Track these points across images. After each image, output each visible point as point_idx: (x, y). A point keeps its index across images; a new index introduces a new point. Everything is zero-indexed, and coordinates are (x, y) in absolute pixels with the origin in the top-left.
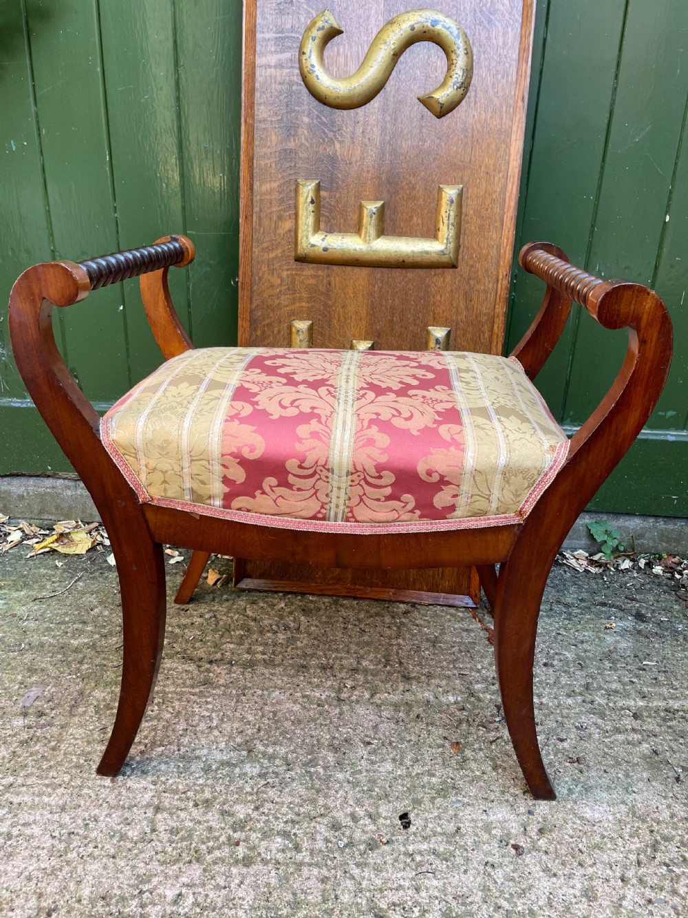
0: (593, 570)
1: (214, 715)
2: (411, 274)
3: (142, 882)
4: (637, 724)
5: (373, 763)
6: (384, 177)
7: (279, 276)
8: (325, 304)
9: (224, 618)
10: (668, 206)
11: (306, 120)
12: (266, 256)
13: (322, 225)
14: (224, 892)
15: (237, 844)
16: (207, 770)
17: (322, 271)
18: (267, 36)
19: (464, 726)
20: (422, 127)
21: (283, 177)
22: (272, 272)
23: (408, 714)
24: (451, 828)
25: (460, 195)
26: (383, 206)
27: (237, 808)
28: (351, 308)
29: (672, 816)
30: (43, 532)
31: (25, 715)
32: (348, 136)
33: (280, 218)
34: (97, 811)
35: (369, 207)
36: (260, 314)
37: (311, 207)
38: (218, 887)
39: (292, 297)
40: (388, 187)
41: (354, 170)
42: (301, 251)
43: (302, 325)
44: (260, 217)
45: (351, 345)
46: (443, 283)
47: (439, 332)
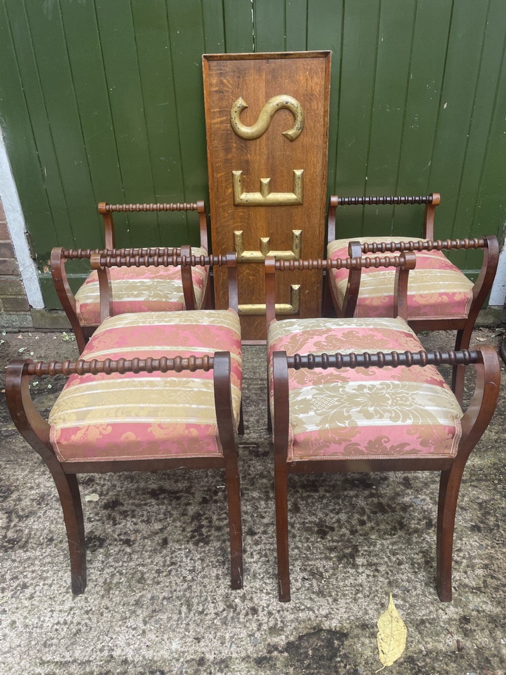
2: (284, 209)
6: (269, 168)
8: (248, 223)
11: (234, 145)
12: (221, 204)
13: (244, 190)
17: (245, 210)
18: (216, 110)
20: (284, 146)
21: (226, 170)
22: (224, 211)
25: (303, 174)
26: (270, 181)
28: (259, 225)
32: (253, 151)
33: (226, 188)
35: (264, 181)
36: (220, 229)
37: (239, 183)
39: (233, 221)
40: (271, 172)
41: (256, 165)
42: (236, 203)
43: (238, 233)
44: (217, 189)
45: (261, 241)
46: (298, 211)
47: (297, 232)
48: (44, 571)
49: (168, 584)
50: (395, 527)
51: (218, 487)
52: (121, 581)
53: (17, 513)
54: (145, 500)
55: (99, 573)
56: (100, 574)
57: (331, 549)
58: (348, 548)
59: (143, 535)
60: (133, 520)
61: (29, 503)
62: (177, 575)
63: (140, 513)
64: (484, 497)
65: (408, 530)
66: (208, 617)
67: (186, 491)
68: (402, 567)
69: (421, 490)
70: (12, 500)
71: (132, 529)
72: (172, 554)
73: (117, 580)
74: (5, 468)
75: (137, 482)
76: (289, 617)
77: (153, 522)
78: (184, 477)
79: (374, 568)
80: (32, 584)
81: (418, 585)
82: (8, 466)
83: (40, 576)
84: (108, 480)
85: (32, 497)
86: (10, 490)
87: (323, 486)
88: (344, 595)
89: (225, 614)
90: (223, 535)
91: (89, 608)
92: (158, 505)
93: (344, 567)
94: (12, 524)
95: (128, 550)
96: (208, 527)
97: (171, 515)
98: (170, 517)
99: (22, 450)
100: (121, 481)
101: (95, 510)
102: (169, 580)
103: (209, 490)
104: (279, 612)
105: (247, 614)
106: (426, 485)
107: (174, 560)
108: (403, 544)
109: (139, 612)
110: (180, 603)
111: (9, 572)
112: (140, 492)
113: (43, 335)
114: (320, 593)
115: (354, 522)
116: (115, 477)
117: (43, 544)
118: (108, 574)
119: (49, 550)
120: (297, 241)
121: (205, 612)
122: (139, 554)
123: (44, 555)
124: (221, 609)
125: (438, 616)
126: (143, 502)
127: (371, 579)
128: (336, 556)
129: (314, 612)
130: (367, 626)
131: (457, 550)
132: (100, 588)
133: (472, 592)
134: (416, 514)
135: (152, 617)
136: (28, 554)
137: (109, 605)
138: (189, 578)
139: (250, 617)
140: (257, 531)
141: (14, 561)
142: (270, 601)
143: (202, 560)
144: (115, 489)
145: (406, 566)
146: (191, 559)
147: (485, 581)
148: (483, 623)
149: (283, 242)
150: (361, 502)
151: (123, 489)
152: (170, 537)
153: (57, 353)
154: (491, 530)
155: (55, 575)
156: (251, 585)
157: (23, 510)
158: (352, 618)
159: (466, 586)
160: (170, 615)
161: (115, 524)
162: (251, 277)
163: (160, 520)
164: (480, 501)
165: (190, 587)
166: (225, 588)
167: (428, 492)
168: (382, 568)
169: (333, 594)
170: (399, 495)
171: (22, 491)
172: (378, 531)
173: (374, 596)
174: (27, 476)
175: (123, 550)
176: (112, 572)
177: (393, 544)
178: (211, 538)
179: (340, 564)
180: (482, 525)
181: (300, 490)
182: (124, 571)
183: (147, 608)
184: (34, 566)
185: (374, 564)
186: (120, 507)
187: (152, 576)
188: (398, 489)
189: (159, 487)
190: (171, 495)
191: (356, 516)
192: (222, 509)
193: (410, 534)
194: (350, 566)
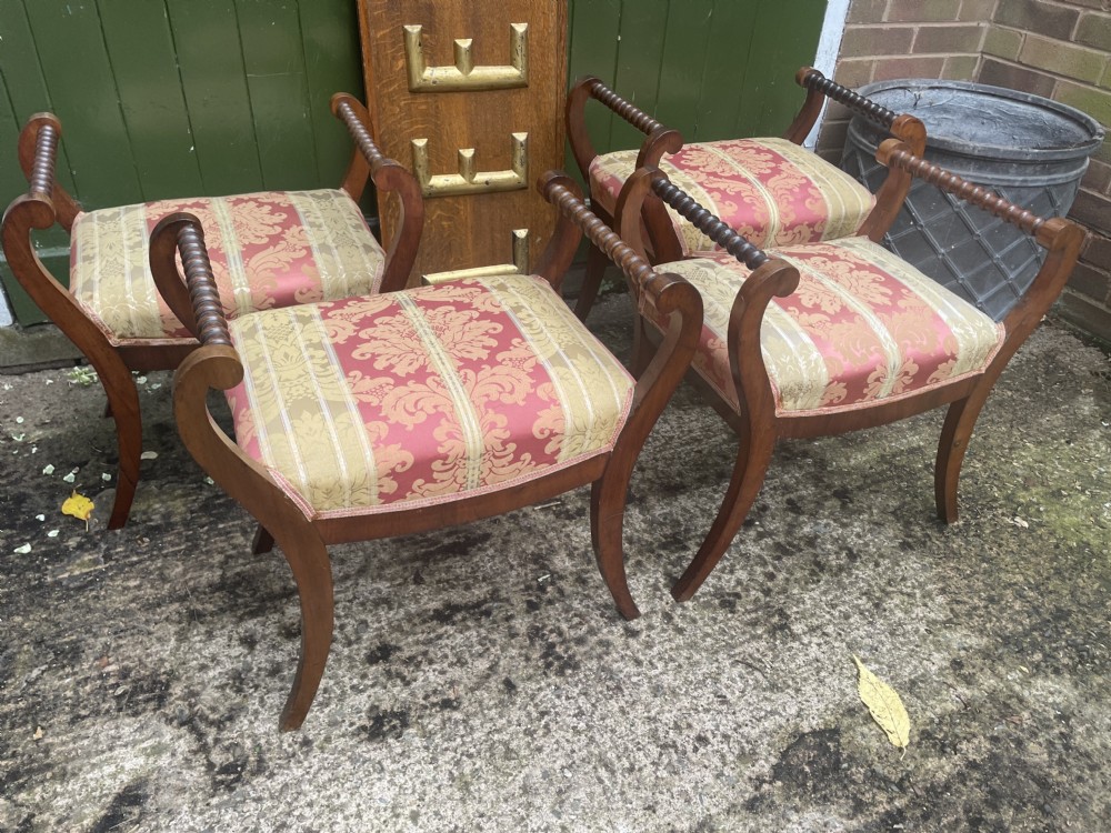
6: (470, 19)
7: (399, 106)
8: (436, 125)
12: (386, 90)
13: (428, 61)
17: (430, 99)
21: (392, 25)
22: (392, 102)
26: (473, 44)
28: (455, 125)
35: (463, 46)
36: (386, 137)
37: (418, 49)
39: (410, 121)
40: (473, 27)
41: (447, 15)
42: (415, 85)
43: (420, 143)
44: (378, 59)
45: (459, 154)
46: (520, 99)
47: (521, 137)
48: (330, 797)
49: (555, 746)
50: (813, 570)
51: (540, 580)
52: (477, 766)
53: (204, 718)
54: (434, 631)
55: (432, 766)
56: (435, 768)
57: (754, 623)
58: (773, 616)
59: (465, 686)
60: (434, 666)
61: (216, 695)
62: (561, 728)
63: (440, 654)
64: (894, 503)
65: (831, 570)
66: (645, 772)
67: (492, 598)
68: (852, 620)
69: (817, 512)
70: (177, 699)
71: (443, 683)
72: (532, 699)
73: (471, 767)
74: (120, 646)
75: (401, 606)
76: (753, 732)
77: (470, 661)
78: (476, 578)
79: (820, 633)
80: (322, 826)
81: (883, 638)
82: (122, 642)
83: (328, 806)
84: (346, 616)
85: (216, 683)
86: (160, 682)
87: (690, 539)
88: (805, 680)
89: (665, 760)
90: (592, 648)
91: (452, 826)
92: (461, 632)
93: (784, 643)
94: (210, 740)
95: (457, 715)
96: (562, 643)
97: (493, 643)
98: (494, 646)
99: (133, 605)
100: (371, 611)
101: (356, 670)
102: (553, 741)
103: (528, 588)
104: (735, 730)
105: (696, 750)
106: (819, 504)
107: (541, 708)
108: (836, 590)
109: (537, 802)
110: (591, 767)
111: (262, 821)
112: (416, 621)
113: (17, 379)
114: (773, 687)
115: (761, 579)
116: (354, 609)
117: (294, 755)
118: (446, 762)
119: (315, 761)
120: (520, 153)
121: (636, 767)
122: (480, 716)
123: (312, 771)
124: (656, 755)
125: (926, 670)
126: (432, 635)
127: (824, 648)
128: (764, 632)
129: (781, 715)
130: (854, 710)
131: (901, 580)
132: (450, 790)
133: (946, 628)
134: (829, 547)
135: (563, 802)
136: (280, 779)
137: (482, 809)
138: (582, 725)
139: (702, 750)
140: (638, 628)
141: (259, 800)
142: (715, 720)
143: (585, 694)
144: (367, 626)
145: (855, 619)
146: (568, 698)
147: (952, 610)
148: (979, 662)
149: (497, 156)
150: (754, 549)
151: (383, 623)
152: (514, 676)
153: (76, 410)
154: (924, 543)
155: (356, 796)
156: (678, 705)
157: (213, 709)
158: (831, 706)
159: (935, 622)
160: (588, 790)
161: (407, 684)
162: (444, 223)
163: (481, 655)
164: (891, 509)
165: (592, 740)
166: (643, 723)
167: (826, 513)
168: (830, 629)
169: (790, 682)
170: (794, 526)
171: (187, 678)
172: (796, 581)
173: (841, 669)
174: (178, 649)
175: (449, 719)
176: (453, 758)
177: (825, 593)
178: (577, 659)
179: (775, 639)
180: (910, 540)
181: (662, 552)
182: (472, 750)
183: (547, 792)
184: (306, 796)
185: (818, 627)
186: (398, 654)
187: (522, 743)
188: (789, 519)
189: (444, 605)
190: (472, 611)
191: (759, 569)
192: (567, 611)
193: (836, 575)
194: (790, 639)
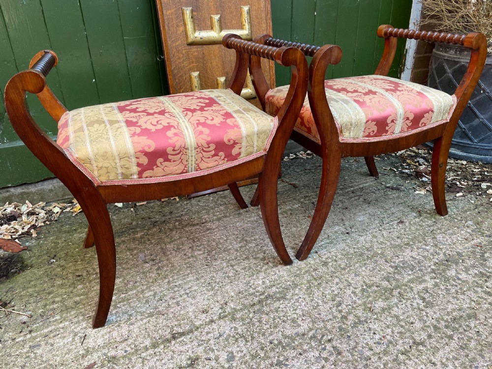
0: (309, 157)
1: (222, 237)
3: (248, 284)
4: (355, 194)
5: (289, 230)
6: (218, 4)
7: (182, 53)
8: (204, 64)
9: (193, 209)
10: (315, 8)
12: (174, 45)
13: (196, 28)
14: (276, 275)
15: (268, 263)
16: (237, 251)
17: (199, 48)
19: (307, 211)
21: (176, 7)
23: (287, 214)
24: (326, 236)
25: (249, 9)
26: (220, 17)
27: (258, 256)
28: (214, 64)
29: (381, 212)
30: (69, 205)
31: (147, 262)
33: (177, 26)
34: (211, 275)
35: (216, 18)
36: (176, 72)
37: (192, 20)
38: (273, 275)
39: (189, 62)
40: (220, 8)
41: (205, 2)
42: (190, 41)
43: (195, 74)
44: (169, 27)
45: (217, 80)
